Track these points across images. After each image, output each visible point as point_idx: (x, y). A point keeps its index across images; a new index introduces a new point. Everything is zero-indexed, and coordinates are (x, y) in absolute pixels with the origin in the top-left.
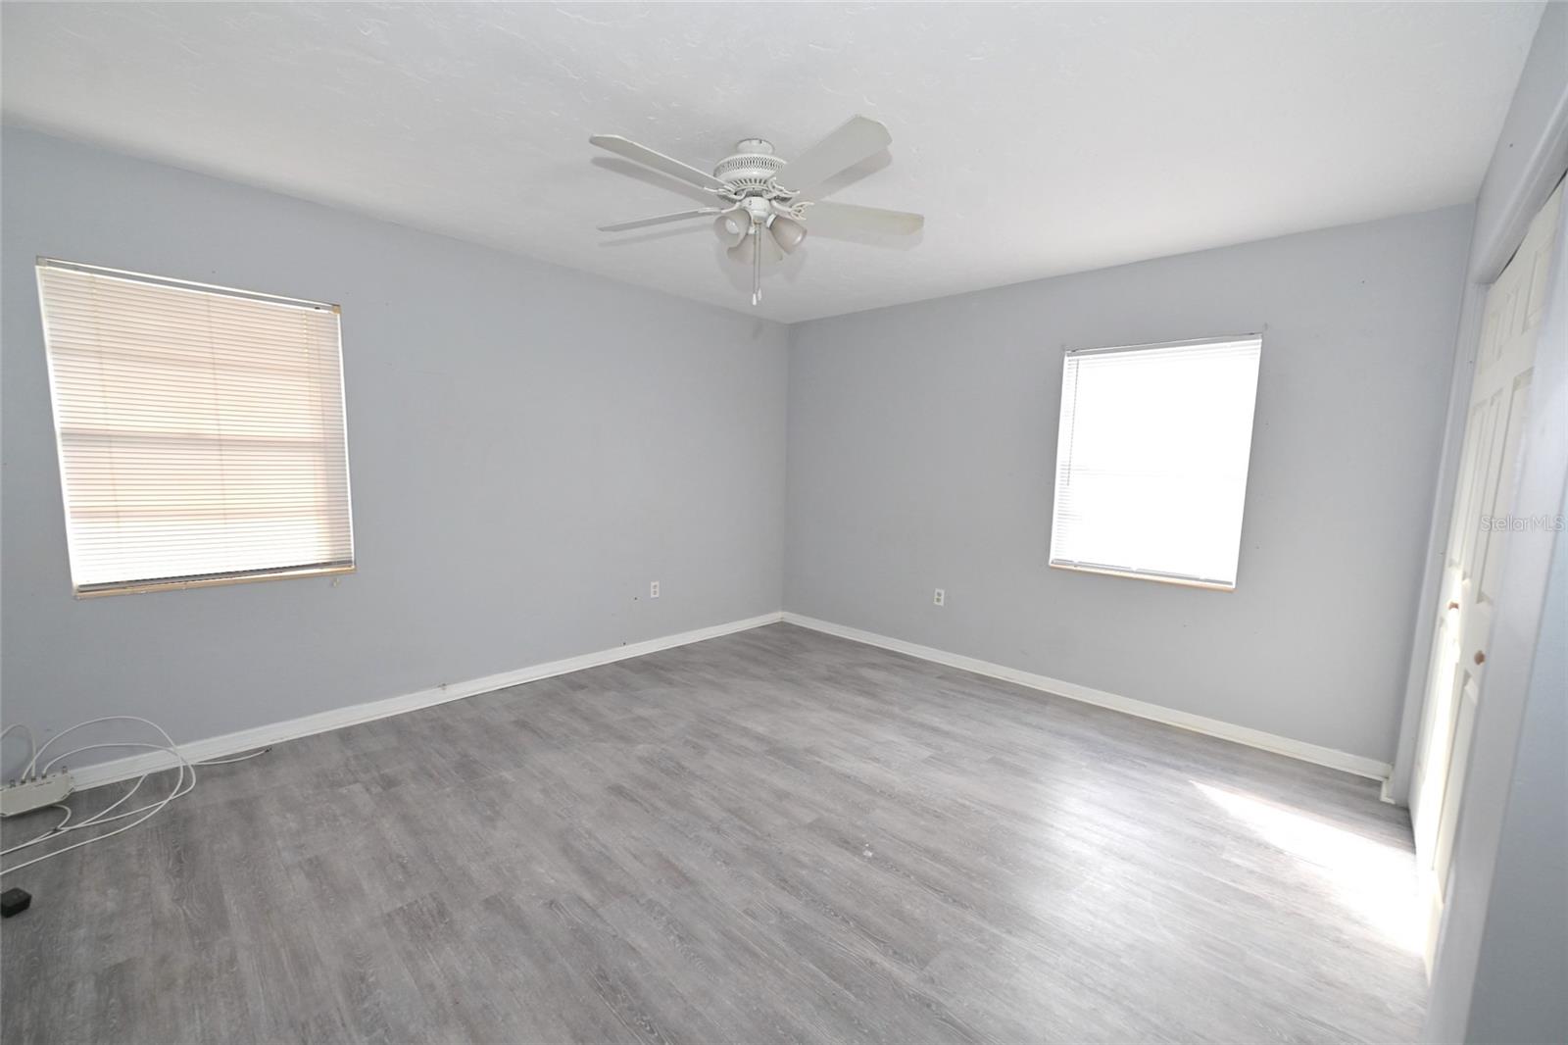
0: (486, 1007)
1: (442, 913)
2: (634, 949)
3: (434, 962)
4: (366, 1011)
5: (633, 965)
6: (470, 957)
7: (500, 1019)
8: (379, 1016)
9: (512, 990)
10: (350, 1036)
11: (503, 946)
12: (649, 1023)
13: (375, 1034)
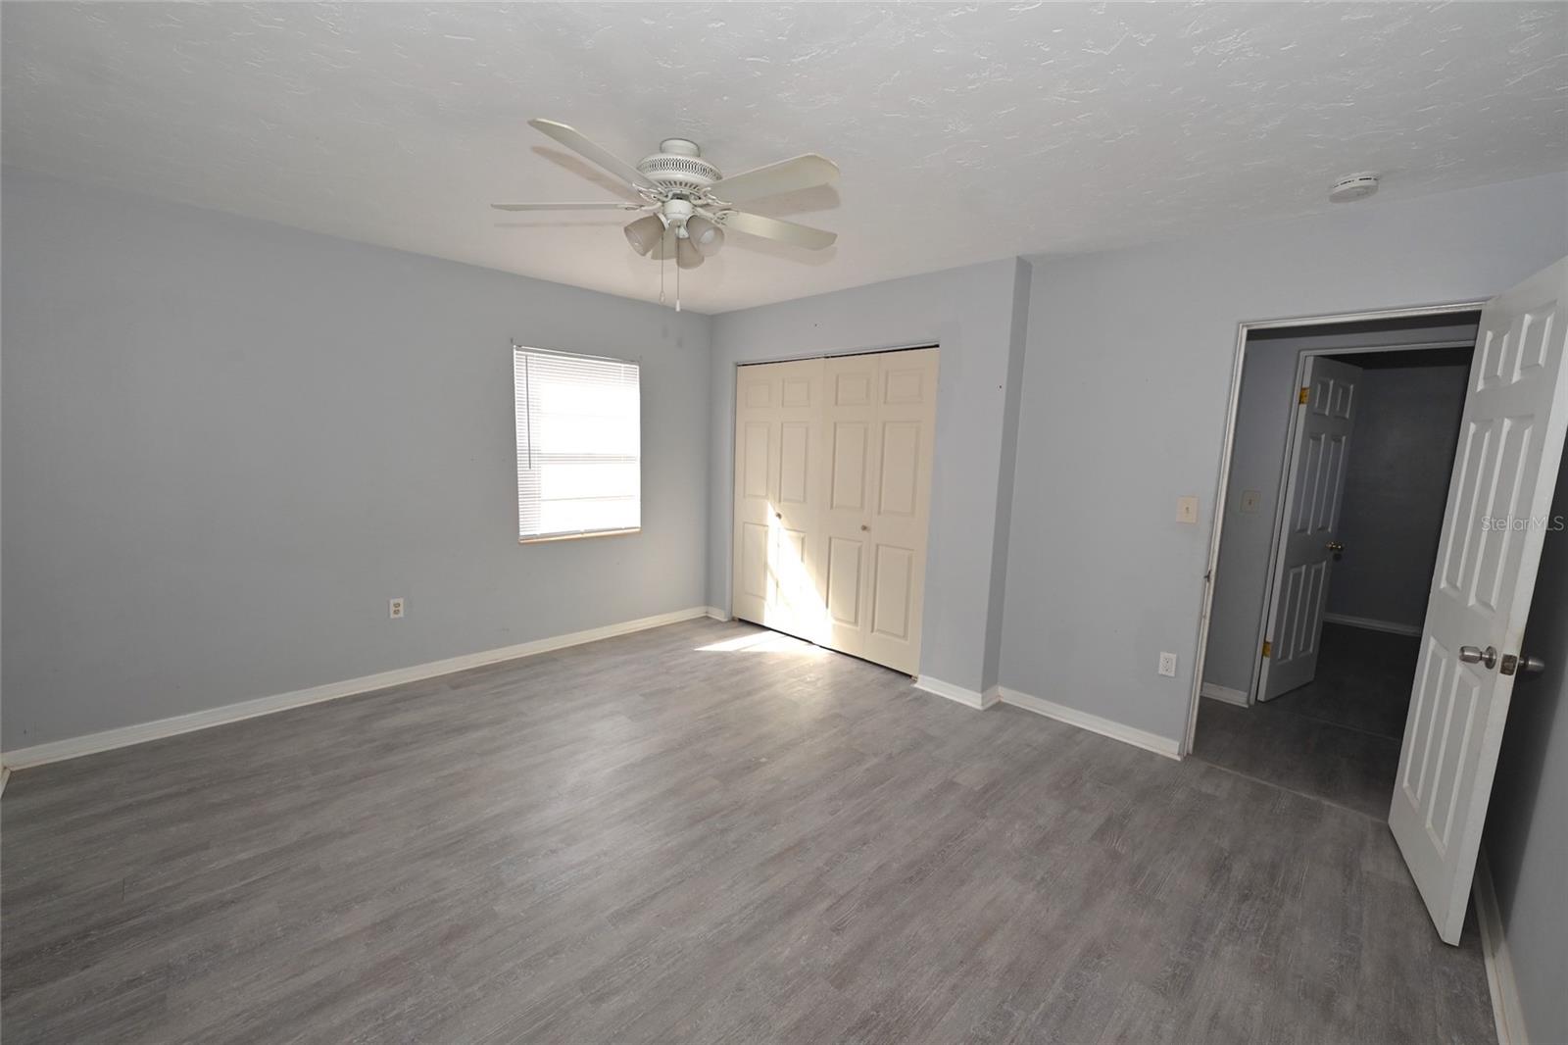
0: (958, 942)
1: (865, 1022)
2: (880, 867)
3: (928, 999)
4: (993, 1031)
5: (895, 865)
6: (915, 971)
7: (964, 929)
8: (994, 1016)
9: (938, 930)
10: (1019, 1029)
11: (896, 951)
12: (939, 853)
13: (1010, 1009)
